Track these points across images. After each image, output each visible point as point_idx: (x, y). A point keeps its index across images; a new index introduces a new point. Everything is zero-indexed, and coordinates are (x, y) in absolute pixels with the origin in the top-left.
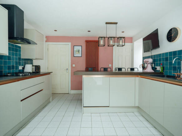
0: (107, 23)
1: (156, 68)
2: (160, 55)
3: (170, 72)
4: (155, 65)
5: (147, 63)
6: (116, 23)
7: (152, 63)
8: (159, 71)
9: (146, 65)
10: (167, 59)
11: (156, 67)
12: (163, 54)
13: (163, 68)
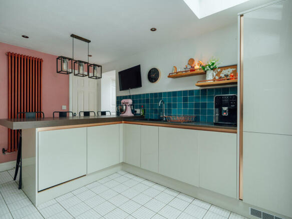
0: (73, 36)
1: (136, 112)
2: (140, 96)
3: (152, 116)
4: (133, 108)
5: (126, 105)
6: (89, 41)
7: (131, 105)
8: (140, 114)
9: (124, 107)
10: (147, 101)
11: (135, 110)
12: (144, 95)
13: (144, 110)
